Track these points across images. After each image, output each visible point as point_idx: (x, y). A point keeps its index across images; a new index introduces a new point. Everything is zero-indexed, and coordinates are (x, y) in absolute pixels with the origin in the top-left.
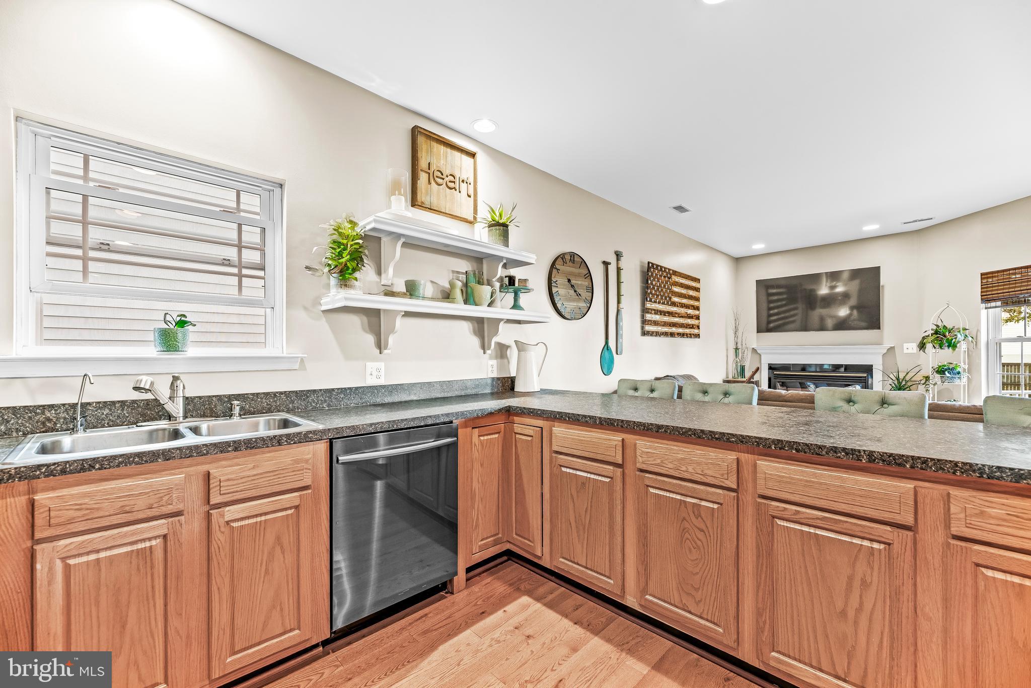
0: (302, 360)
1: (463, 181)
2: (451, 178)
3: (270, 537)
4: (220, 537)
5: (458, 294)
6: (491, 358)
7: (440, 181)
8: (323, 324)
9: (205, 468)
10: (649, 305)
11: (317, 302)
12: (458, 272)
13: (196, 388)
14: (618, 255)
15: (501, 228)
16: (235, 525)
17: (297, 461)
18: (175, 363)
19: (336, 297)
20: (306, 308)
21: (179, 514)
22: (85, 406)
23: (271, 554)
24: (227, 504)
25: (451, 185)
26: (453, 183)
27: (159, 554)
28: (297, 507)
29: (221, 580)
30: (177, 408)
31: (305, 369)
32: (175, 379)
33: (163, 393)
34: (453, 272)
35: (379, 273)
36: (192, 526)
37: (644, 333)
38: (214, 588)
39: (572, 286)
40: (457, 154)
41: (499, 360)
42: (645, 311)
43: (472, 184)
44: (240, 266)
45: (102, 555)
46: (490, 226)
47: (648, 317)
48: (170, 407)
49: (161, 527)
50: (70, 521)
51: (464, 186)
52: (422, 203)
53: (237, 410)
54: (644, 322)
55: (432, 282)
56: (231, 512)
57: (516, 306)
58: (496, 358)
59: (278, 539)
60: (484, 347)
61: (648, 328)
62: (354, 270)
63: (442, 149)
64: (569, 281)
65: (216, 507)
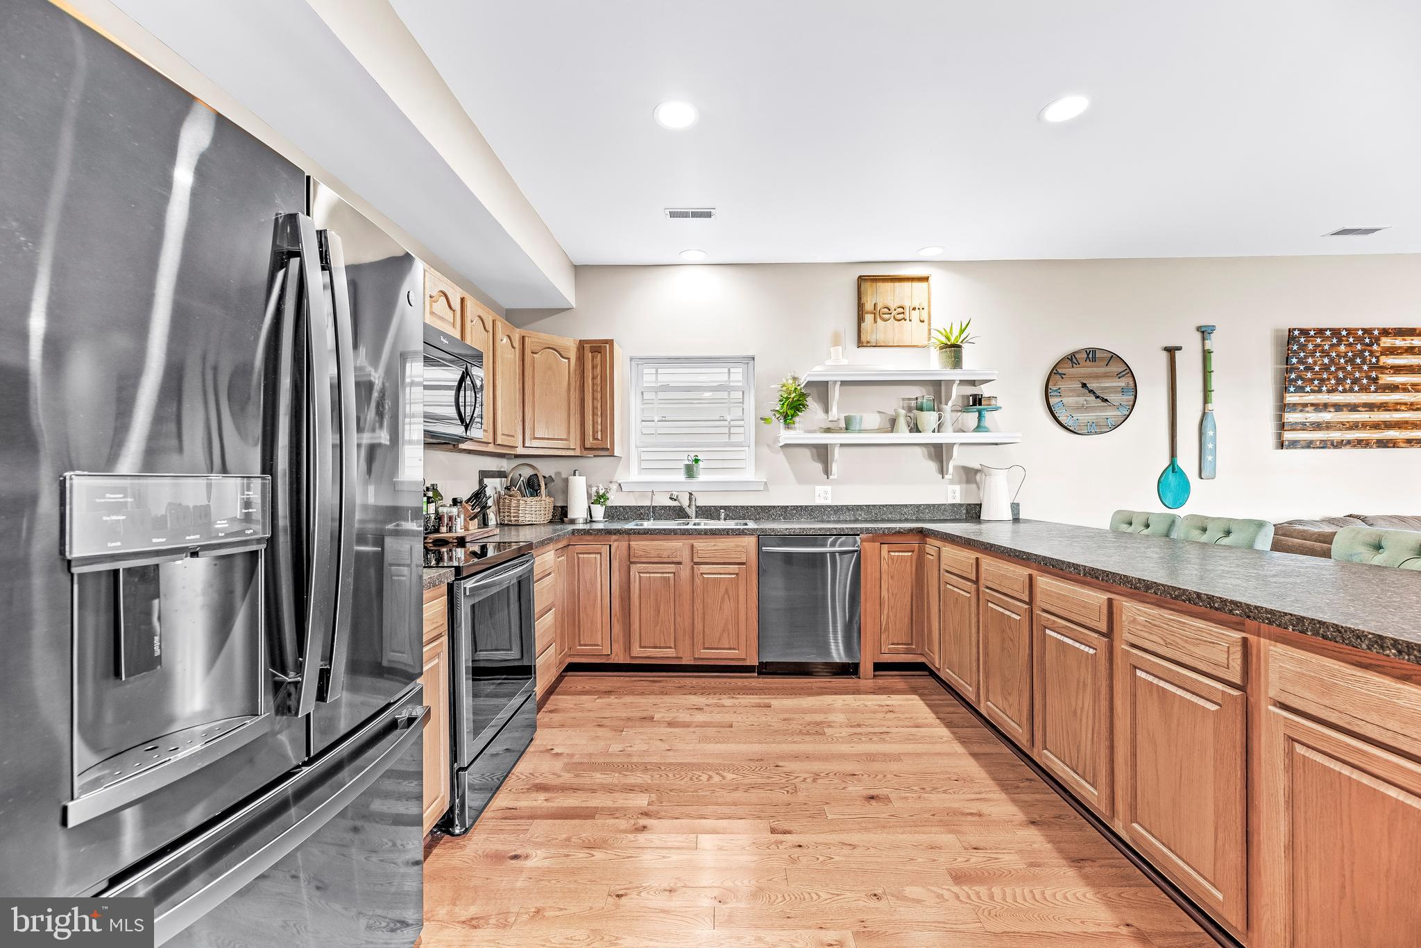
0: (766, 483)
1: (914, 309)
2: (901, 310)
3: (723, 590)
4: (698, 581)
5: (902, 423)
6: (952, 482)
7: (886, 316)
8: (781, 457)
9: (692, 541)
10: (1291, 398)
11: (777, 440)
12: (909, 399)
13: (703, 501)
14: (1205, 332)
15: (954, 351)
16: (705, 576)
17: (737, 546)
18: (692, 485)
19: (787, 436)
20: (768, 445)
21: (680, 563)
22: (654, 507)
23: (723, 599)
24: (701, 564)
25: (901, 316)
26: (900, 314)
27: (672, 582)
28: (737, 574)
29: (698, 605)
30: (692, 512)
31: (768, 490)
32: (691, 494)
33: (685, 503)
34: (904, 399)
35: (827, 411)
36: (685, 572)
37: (1281, 445)
38: (695, 608)
39: (1091, 391)
40: (907, 285)
41: (964, 486)
42: (1283, 407)
43: (926, 308)
44: (730, 420)
45: (652, 575)
46: (941, 348)
47: (1290, 417)
48: (688, 510)
49: (672, 568)
50: (641, 557)
51: (915, 314)
52: (868, 342)
53: (723, 516)
54: (1282, 426)
55: (879, 412)
56: (704, 568)
57: (979, 428)
58: (960, 482)
59: (727, 591)
60: (942, 471)
61: (1288, 436)
62: (793, 416)
63: (889, 285)
64: (1084, 385)
65: (697, 563)
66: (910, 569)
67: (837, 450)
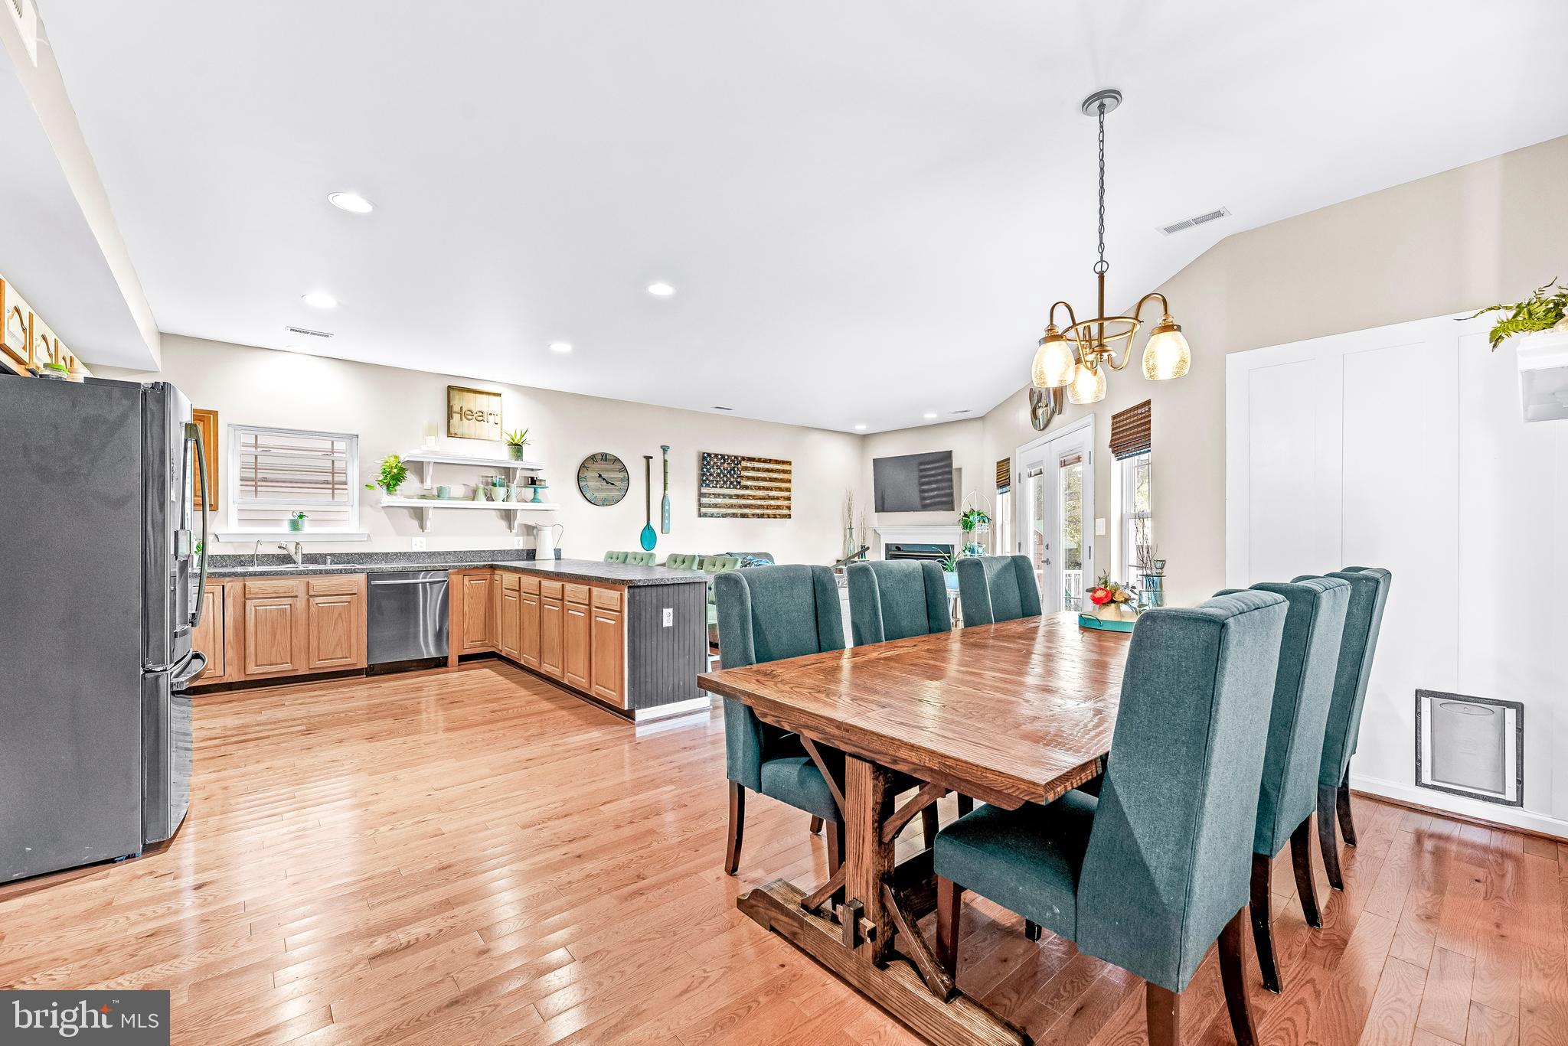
0: (369, 535)
1: (491, 414)
2: (481, 414)
3: (336, 614)
4: (313, 609)
5: (481, 494)
6: (517, 535)
7: (470, 417)
8: (383, 512)
9: (307, 580)
10: (704, 490)
11: (379, 502)
12: (487, 477)
13: (308, 549)
14: (665, 449)
15: (517, 448)
16: (320, 605)
17: (350, 581)
18: (298, 537)
19: (387, 500)
20: (371, 506)
21: (296, 597)
22: (257, 555)
23: (336, 620)
24: (317, 596)
25: (481, 418)
26: (481, 417)
27: (288, 611)
28: (349, 602)
29: (313, 627)
30: (299, 558)
31: (371, 541)
32: (297, 544)
33: (292, 550)
34: (483, 476)
35: (422, 481)
36: (300, 604)
37: (700, 516)
38: (311, 630)
39: (604, 479)
40: (484, 396)
41: (525, 537)
42: (701, 495)
43: (499, 415)
44: (333, 483)
45: (268, 607)
46: (509, 445)
47: (704, 500)
48: (294, 557)
49: (289, 601)
50: (257, 593)
51: (491, 418)
52: (456, 434)
53: (329, 561)
54: (700, 505)
55: (464, 485)
56: (318, 600)
57: (534, 500)
58: (522, 535)
59: (340, 614)
60: (510, 528)
61: (703, 510)
62: (394, 485)
63: (472, 395)
64: (600, 476)
65: (311, 596)
66: (484, 592)
67: (431, 512)
